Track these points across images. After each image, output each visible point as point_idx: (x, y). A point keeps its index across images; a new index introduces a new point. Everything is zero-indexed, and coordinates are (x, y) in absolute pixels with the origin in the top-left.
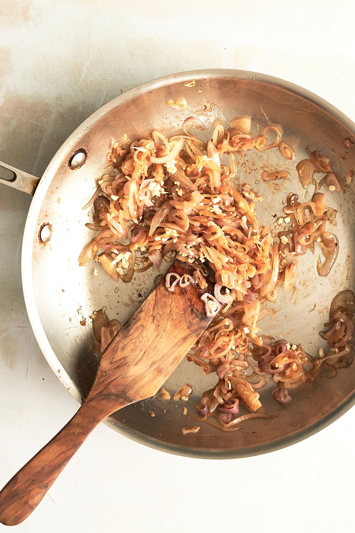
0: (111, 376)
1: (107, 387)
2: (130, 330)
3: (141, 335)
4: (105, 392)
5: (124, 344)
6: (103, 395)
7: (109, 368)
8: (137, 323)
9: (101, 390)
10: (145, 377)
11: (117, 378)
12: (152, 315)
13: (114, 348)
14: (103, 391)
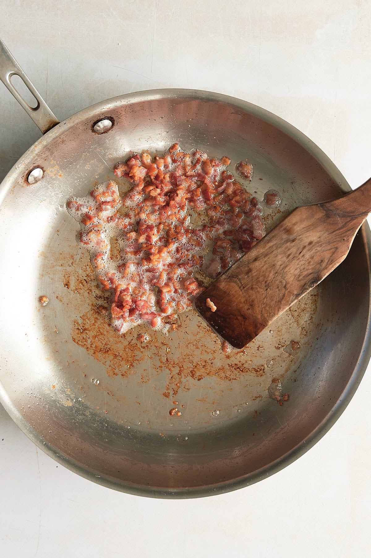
0: (338, 235)
1: (345, 224)
2: (312, 279)
3: (301, 272)
4: (349, 219)
5: (320, 265)
6: (351, 216)
7: (340, 244)
8: (303, 285)
9: (352, 222)
10: (303, 228)
11: (333, 232)
12: (287, 290)
13: (331, 263)
14: (350, 221)
